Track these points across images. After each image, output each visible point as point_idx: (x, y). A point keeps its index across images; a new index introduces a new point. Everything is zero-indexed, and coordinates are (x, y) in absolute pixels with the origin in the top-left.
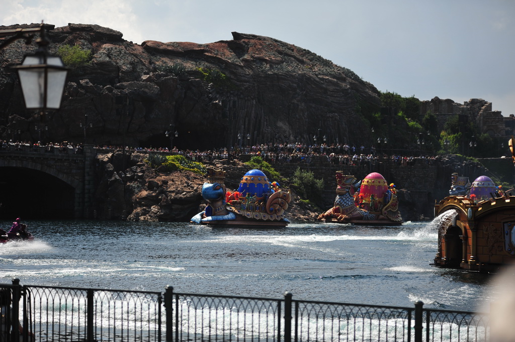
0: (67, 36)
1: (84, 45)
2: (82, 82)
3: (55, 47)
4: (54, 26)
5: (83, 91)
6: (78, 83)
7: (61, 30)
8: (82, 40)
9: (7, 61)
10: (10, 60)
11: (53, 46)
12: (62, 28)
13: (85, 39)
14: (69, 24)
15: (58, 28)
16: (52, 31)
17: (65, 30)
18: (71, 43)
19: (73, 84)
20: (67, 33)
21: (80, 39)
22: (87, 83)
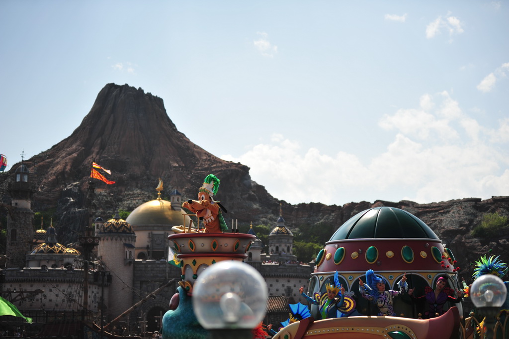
0: (490, 207)
1: (503, 212)
2: (501, 241)
3: (481, 215)
4: (481, 199)
5: (501, 249)
6: (498, 243)
7: (486, 202)
8: (502, 209)
9: (444, 228)
10: (446, 227)
11: (480, 215)
12: (487, 200)
13: (504, 208)
14: (493, 197)
15: (484, 201)
16: (479, 203)
17: (489, 202)
18: (493, 211)
19: (493, 243)
20: (491, 203)
21: (500, 208)
22: (504, 242)
